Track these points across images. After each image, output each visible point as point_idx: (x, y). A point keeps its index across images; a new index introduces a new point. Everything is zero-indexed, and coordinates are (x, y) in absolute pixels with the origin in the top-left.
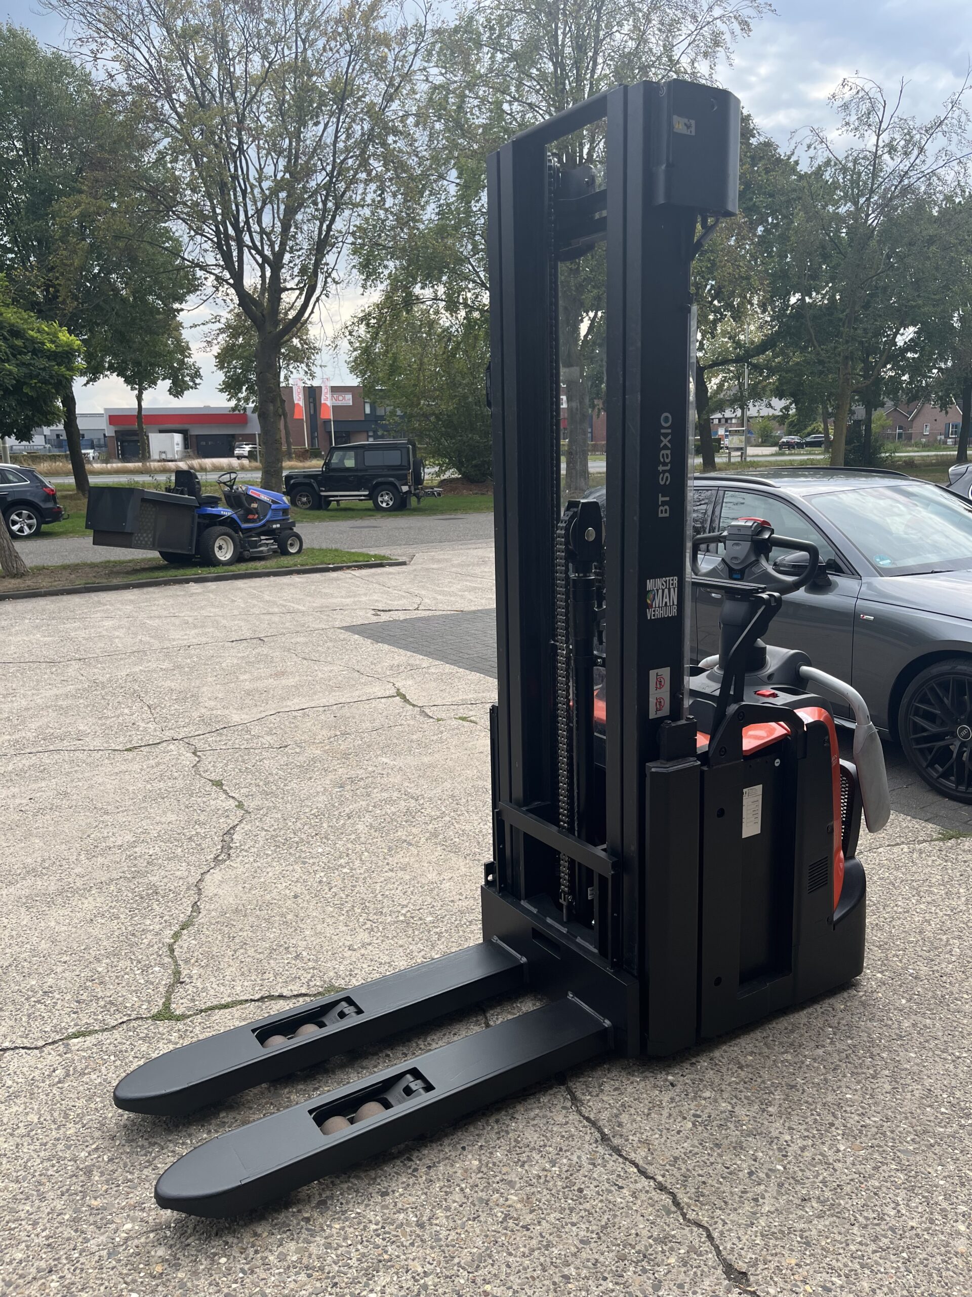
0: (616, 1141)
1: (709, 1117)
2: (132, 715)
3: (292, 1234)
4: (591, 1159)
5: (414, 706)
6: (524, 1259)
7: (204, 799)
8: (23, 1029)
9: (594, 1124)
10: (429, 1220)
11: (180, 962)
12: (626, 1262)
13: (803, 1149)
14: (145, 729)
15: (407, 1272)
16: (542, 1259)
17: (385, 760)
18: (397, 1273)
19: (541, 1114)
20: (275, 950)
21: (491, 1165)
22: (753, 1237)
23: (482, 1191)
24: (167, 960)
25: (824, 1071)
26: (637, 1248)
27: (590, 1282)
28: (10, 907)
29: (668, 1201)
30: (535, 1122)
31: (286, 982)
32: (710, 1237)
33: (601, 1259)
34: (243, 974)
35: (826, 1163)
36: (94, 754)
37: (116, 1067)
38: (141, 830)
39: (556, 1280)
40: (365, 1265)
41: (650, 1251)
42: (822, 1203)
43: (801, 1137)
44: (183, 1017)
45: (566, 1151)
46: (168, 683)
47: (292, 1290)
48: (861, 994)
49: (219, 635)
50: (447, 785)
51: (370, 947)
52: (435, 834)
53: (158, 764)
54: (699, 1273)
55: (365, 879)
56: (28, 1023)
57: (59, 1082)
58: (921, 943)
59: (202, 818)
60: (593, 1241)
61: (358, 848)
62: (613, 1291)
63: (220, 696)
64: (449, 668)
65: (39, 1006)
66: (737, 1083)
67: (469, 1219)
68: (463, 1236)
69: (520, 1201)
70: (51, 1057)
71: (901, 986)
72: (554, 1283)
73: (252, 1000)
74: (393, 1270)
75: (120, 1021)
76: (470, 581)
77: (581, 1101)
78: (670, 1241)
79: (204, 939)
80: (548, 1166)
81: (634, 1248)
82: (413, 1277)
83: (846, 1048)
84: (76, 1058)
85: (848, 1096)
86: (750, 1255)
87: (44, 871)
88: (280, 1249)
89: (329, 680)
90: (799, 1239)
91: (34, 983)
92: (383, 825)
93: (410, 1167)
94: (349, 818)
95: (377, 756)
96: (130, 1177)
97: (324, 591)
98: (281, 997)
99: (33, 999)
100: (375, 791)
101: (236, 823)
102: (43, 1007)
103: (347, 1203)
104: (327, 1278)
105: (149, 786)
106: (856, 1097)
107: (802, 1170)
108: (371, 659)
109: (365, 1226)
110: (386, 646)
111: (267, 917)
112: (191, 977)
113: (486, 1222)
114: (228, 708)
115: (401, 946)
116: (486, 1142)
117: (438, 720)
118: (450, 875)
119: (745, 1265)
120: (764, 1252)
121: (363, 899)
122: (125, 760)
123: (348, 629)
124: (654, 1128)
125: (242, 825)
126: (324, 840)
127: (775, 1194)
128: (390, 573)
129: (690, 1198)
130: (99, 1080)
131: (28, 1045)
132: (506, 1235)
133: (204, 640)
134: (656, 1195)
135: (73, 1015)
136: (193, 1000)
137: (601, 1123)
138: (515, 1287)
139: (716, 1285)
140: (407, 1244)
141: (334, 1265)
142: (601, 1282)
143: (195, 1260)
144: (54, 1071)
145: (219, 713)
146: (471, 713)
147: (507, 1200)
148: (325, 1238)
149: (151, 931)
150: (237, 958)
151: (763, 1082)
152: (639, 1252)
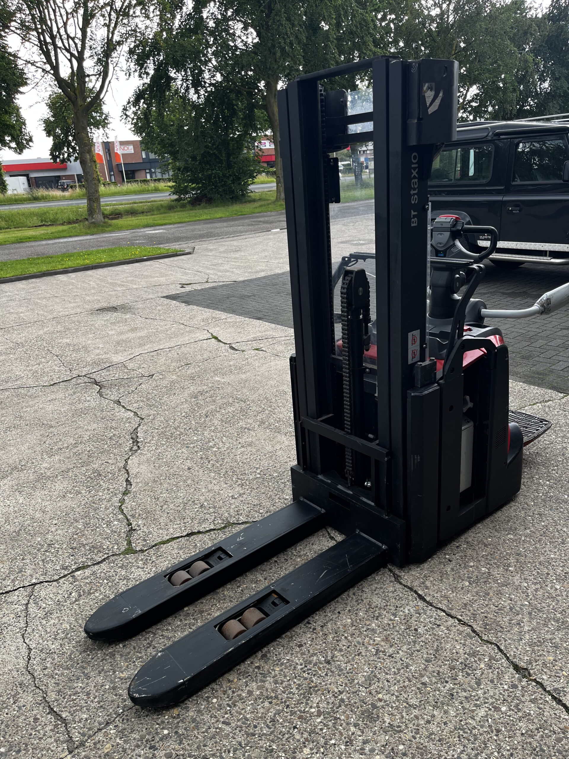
0: (428, 599)
1: (477, 577)
2: (48, 362)
3: (252, 678)
4: (416, 611)
5: (224, 343)
6: (396, 676)
7: (111, 413)
8: (42, 570)
9: (411, 589)
10: (332, 658)
11: (129, 517)
12: (456, 670)
13: (536, 590)
14: (59, 371)
15: (329, 692)
16: (407, 675)
17: (217, 378)
18: (323, 694)
19: (378, 587)
20: (187, 503)
21: (358, 621)
22: (524, 647)
23: (358, 637)
24: (121, 516)
25: (533, 542)
26: (460, 661)
27: (439, 685)
28: (8, 493)
29: (468, 630)
30: (376, 592)
31: (200, 523)
32: (501, 650)
33: (441, 670)
34: (171, 521)
35: (552, 597)
36: (31, 389)
37: (109, 587)
38: (77, 436)
39: (419, 686)
40: (301, 692)
41: (468, 662)
42: (557, 621)
43: (533, 584)
44: (142, 551)
45: (400, 607)
46: (65, 341)
47: (263, 713)
48: (541, 494)
49: (87, 306)
50: (261, 391)
51: (244, 496)
52: (262, 422)
53: (74, 393)
54: (500, 672)
55: (228, 453)
56: (44, 566)
57: (76, 601)
58: (565, 461)
59: (114, 424)
60: (433, 659)
61: (218, 434)
62: (453, 689)
63: (101, 346)
64: (239, 318)
65: (48, 554)
66: (487, 556)
67: (355, 655)
68: (355, 666)
69: (383, 640)
70: (66, 585)
71: (562, 488)
72: (418, 688)
73: (182, 537)
74: (320, 692)
75: (103, 558)
76: (235, 262)
77: (400, 576)
78: (478, 654)
79: (139, 501)
80: (392, 618)
81: (458, 661)
82: (334, 695)
83: (542, 528)
84: (82, 584)
85: (552, 556)
86: (526, 658)
87: (23, 467)
88: (248, 688)
89: (167, 331)
90: (551, 645)
91: (39, 539)
92: (229, 419)
93: (310, 628)
94: (207, 417)
95: (212, 377)
96: (140, 655)
97: (144, 274)
98: (199, 532)
99: (42, 550)
100: (218, 398)
101: (137, 426)
102: (51, 554)
103: (280, 654)
104: (282, 703)
105: (74, 407)
106: (556, 556)
107: (540, 604)
108: (188, 316)
109: (295, 667)
110: (195, 307)
111: (175, 483)
112: (139, 526)
113: (366, 656)
114: (108, 353)
115: (263, 493)
116: (351, 607)
117: (243, 351)
118: (280, 447)
119: (525, 664)
120: (533, 655)
121: (231, 466)
122: (53, 392)
123: (167, 297)
124: (447, 587)
125: (141, 427)
126: (195, 432)
127: (529, 620)
128: (183, 260)
129: (480, 627)
130: (101, 597)
131: (49, 580)
132: (380, 662)
133: (79, 310)
134: (461, 628)
135: (71, 557)
136: (145, 540)
137: (415, 588)
138: (396, 694)
139: (512, 678)
140: (323, 675)
141: (283, 694)
142: (445, 684)
143: (197, 703)
144: (71, 594)
145: (103, 357)
146: (262, 345)
147: (374, 641)
148: (273, 677)
149: (104, 499)
150: (164, 511)
151: (501, 553)
152: (461, 663)
